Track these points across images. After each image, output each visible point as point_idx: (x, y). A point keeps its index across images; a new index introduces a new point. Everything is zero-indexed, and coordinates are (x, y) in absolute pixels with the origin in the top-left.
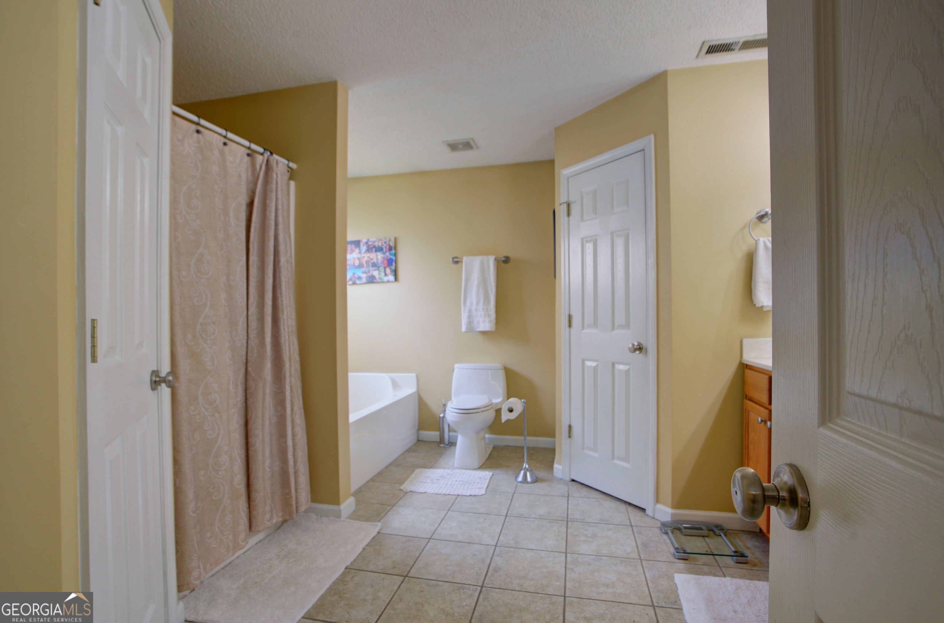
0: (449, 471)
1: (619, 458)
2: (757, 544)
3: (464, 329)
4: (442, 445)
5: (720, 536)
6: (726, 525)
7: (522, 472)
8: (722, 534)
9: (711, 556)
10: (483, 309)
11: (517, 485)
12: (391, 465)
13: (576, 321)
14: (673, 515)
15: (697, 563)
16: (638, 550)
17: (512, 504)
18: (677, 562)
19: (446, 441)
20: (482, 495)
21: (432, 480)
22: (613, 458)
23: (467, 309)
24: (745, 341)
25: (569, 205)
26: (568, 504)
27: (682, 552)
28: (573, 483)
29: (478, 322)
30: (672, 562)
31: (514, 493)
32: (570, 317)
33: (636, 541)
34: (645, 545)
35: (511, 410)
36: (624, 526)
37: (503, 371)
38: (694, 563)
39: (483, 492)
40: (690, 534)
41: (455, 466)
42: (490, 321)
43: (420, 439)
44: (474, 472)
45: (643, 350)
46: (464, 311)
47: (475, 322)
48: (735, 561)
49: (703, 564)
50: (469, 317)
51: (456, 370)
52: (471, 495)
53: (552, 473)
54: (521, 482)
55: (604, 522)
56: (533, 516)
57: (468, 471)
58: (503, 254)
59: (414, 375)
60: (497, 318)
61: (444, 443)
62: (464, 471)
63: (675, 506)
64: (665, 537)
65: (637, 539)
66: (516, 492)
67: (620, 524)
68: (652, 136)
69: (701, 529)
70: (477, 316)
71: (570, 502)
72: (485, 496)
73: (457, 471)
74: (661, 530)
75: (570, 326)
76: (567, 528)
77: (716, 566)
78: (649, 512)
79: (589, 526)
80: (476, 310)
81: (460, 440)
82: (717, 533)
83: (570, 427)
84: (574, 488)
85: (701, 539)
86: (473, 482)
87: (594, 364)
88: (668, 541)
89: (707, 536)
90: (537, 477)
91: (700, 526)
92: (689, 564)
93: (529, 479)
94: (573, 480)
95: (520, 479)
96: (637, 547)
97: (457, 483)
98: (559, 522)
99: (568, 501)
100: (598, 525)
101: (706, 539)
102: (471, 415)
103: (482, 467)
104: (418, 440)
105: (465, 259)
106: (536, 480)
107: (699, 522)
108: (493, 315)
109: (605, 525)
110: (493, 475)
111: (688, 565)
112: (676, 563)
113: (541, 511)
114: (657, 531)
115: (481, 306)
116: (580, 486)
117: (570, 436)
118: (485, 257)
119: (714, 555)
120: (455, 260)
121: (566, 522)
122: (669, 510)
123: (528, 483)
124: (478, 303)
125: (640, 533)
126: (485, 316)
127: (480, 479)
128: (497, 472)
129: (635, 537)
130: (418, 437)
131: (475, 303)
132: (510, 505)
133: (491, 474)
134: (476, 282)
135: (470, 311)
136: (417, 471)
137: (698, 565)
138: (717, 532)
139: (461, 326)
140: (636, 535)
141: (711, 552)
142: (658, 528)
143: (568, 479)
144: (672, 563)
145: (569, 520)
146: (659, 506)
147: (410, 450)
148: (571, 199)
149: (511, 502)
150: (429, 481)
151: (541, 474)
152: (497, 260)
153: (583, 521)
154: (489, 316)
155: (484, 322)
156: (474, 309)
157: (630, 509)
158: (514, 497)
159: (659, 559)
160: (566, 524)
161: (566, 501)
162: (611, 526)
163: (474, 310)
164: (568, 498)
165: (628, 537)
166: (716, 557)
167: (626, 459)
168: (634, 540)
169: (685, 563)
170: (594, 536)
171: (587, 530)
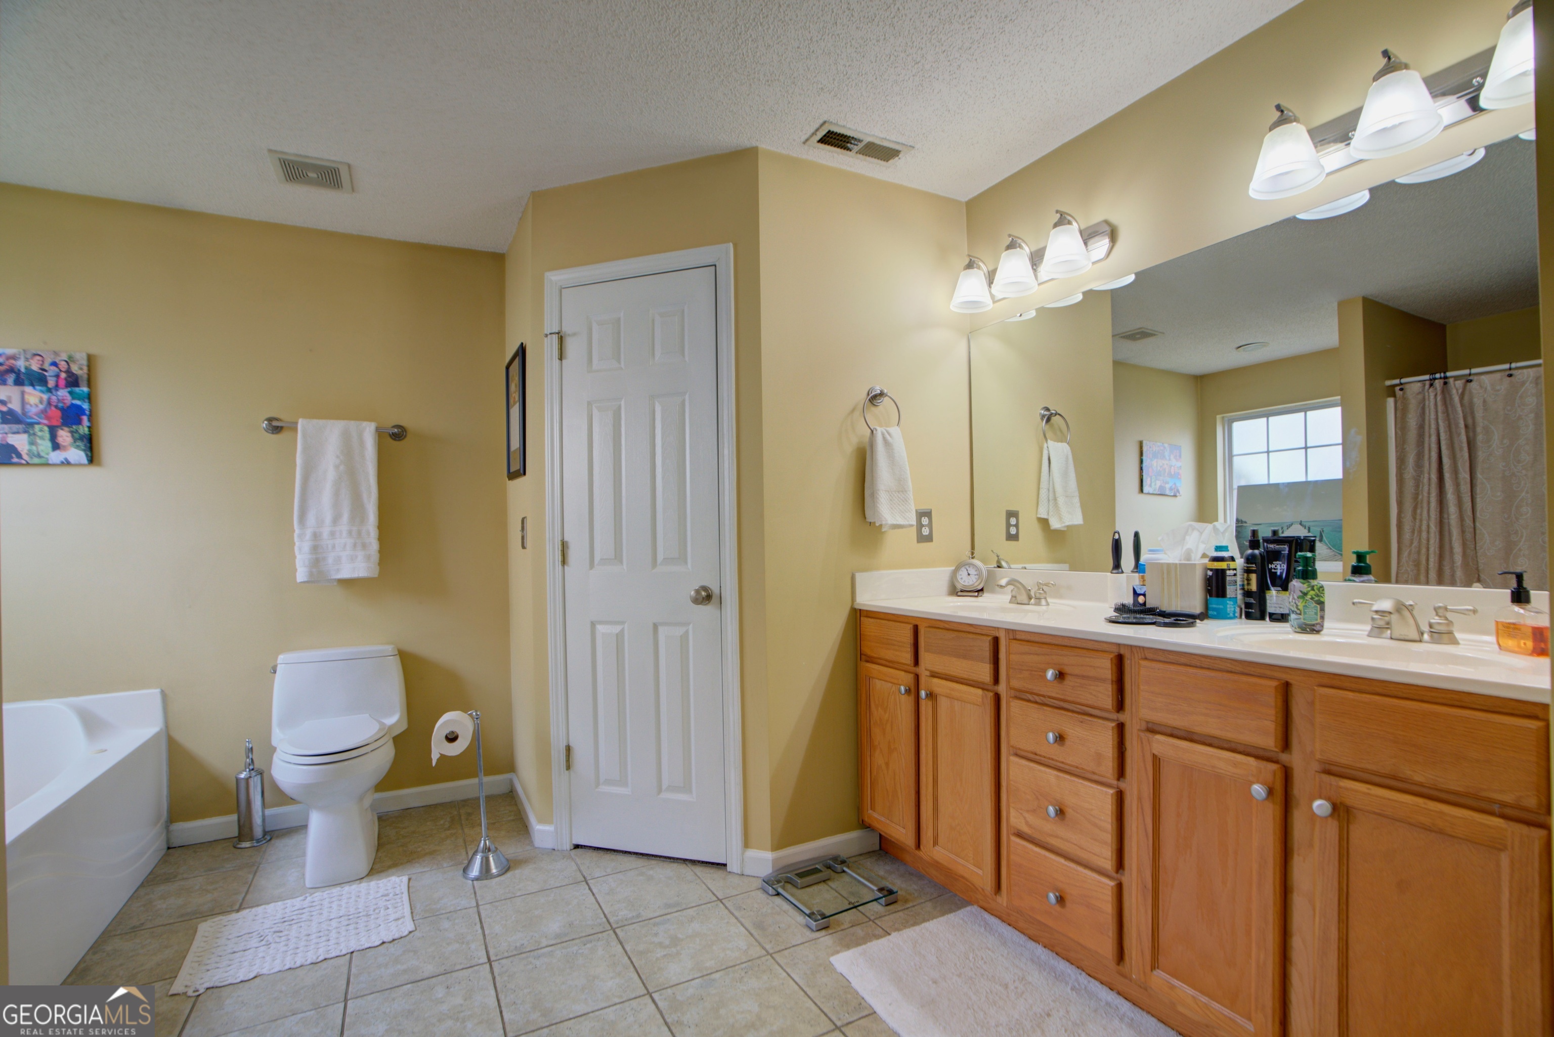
0: (297, 902)
1: (672, 789)
2: (888, 868)
3: (301, 575)
4: (247, 844)
5: (844, 871)
6: (844, 855)
7: (478, 858)
8: (845, 869)
9: (854, 910)
10: (350, 533)
11: (473, 884)
12: (106, 936)
13: (576, 554)
14: (775, 861)
15: (843, 927)
16: (756, 940)
17: (486, 933)
18: (819, 936)
19: (258, 831)
20: (410, 932)
21: (262, 938)
22: (660, 791)
23: (309, 533)
24: (858, 576)
25: (561, 340)
26: (593, 894)
27: (819, 917)
28: (579, 851)
29: (338, 560)
30: (813, 940)
31: (478, 906)
32: (564, 546)
33: (742, 925)
34: (760, 926)
35: (452, 738)
36: (709, 905)
37: (398, 657)
38: (839, 929)
39: (410, 926)
40: (808, 884)
41: (308, 885)
42: (368, 558)
43: (176, 842)
44: (364, 885)
45: (715, 599)
46: (301, 536)
47: (330, 560)
48: (884, 904)
49: (851, 925)
50: (315, 549)
51: (279, 669)
52: (383, 943)
53: (531, 843)
54: (477, 879)
55: (675, 910)
56: (544, 942)
57: (347, 888)
58: (392, 420)
59: (157, 691)
60: (381, 551)
61: (252, 839)
62: (336, 891)
63: (777, 846)
64: (778, 900)
65: (742, 920)
66: (480, 903)
67: (701, 902)
68: (731, 245)
69: (819, 871)
70: (334, 547)
71: (595, 891)
72: (417, 934)
73: (318, 895)
74: (767, 892)
75: (564, 562)
76: (621, 943)
77: (867, 922)
78: (733, 867)
79: (654, 925)
80: (332, 534)
81: (316, 821)
82: (839, 870)
83: (568, 749)
84: (586, 860)
85: (822, 886)
86: (374, 910)
87: (616, 629)
88: (786, 906)
89: (828, 879)
90: (508, 860)
91: (813, 867)
92: (835, 932)
93: (494, 870)
94: (577, 847)
95: (475, 871)
96: (752, 935)
97: (334, 923)
98: (600, 935)
99: (590, 889)
100: (668, 917)
101: (830, 883)
102: (346, 763)
103: (377, 868)
104: (169, 848)
105: (301, 423)
106: (508, 867)
107: (811, 860)
108: (374, 546)
109: (679, 913)
110: (409, 879)
111: (834, 934)
112: (819, 938)
113: (554, 926)
114: (761, 895)
115: (344, 526)
116: (594, 854)
117: (568, 767)
118: (352, 425)
119: (855, 907)
120: (275, 423)
121: (611, 932)
122: (769, 855)
123: (493, 877)
124: (336, 520)
125: (739, 908)
126: (355, 546)
127: (387, 898)
128: (415, 869)
129: (736, 918)
130: (168, 840)
131: (328, 518)
132: (484, 935)
133: (405, 879)
134: (331, 475)
135: (316, 536)
136: (205, 928)
137: (845, 929)
138: (839, 867)
139: (295, 570)
140: (737, 913)
141: (850, 903)
142: (758, 889)
143: (568, 846)
144: (814, 942)
145: (614, 926)
146: (751, 853)
147: (152, 880)
148: (566, 329)
149: (482, 928)
150: (254, 942)
151: (512, 850)
152: (380, 433)
153: (640, 919)
154: (364, 546)
155: (353, 559)
156: (326, 532)
157: (698, 870)
158: (483, 916)
159: (794, 943)
160: (614, 936)
161: (588, 891)
162: (691, 912)
163: (325, 535)
164: (587, 884)
165: (728, 923)
166: (859, 908)
167: (686, 788)
168: (739, 925)
169: (830, 934)
170: (675, 941)
171: (656, 934)
